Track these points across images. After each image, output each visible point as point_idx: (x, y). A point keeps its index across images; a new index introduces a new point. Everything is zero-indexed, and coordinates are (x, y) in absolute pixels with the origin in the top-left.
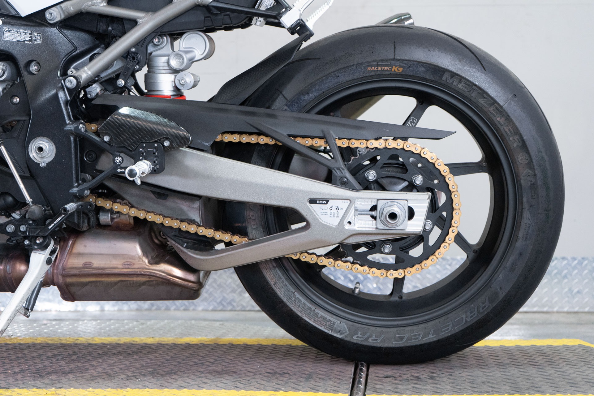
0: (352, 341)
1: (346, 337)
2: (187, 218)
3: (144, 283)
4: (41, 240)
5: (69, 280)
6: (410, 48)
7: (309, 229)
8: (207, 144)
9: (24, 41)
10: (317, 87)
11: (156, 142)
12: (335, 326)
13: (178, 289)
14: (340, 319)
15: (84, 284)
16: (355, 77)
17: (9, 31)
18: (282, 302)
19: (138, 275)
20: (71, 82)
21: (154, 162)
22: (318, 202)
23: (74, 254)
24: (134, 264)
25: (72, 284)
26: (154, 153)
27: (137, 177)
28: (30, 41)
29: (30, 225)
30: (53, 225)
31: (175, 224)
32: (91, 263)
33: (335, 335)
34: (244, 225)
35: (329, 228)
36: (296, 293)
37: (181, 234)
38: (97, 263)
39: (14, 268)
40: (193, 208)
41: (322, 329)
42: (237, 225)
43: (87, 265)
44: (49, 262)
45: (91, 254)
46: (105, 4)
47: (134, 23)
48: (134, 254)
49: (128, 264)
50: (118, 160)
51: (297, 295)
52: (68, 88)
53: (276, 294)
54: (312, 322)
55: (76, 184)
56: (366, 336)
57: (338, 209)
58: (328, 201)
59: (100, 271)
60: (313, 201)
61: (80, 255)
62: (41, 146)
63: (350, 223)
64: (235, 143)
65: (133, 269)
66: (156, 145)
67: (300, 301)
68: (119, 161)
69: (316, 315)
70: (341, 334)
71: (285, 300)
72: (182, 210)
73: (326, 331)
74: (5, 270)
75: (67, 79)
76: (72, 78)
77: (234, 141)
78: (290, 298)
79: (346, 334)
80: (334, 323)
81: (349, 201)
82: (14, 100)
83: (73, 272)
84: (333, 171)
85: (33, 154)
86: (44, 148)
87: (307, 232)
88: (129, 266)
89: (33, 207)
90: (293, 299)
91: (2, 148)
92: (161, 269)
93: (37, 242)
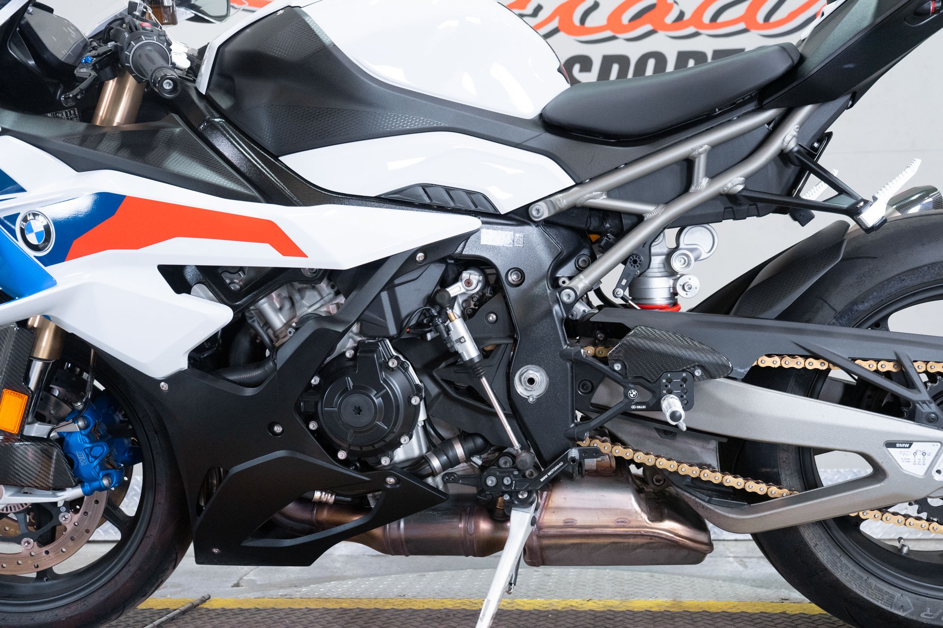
0: (920, 620)
1: (911, 614)
2: (700, 461)
3: (642, 546)
4: (526, 495)
5: (546, 542)
7: (883, 480)
8: (742, 371)
9: (504, 245)
10: (875, 294)
11: (684, 371)
12: (895, 600)
13: (684, 553)
14: (901, 591)
15: (563, 547)
16: (925, 280)
18: (825, 569)
19: (635, 536)
20: (569, 296)
21: (682, 397)
22: (898, 445)
23: (551, 508)
24: (630, 522)
25: (549, 547)
26: (681, 386)
27: (681, 421)
28: (510, 244)
29: (515, 476)
30: (546, 476)
31: (694, 472)
32: (573, 521)
33: (896, 612)
34: (775, 470)
35: (913, 478)
36: (842, 558)
37: (697, 484)
38: (582, 520)
39: (477, 527)
40: (708, 449)
41: (879, 604)
42: (764, 470)
43: (569, 524)
44: (533, 522)
45: (573, 509)
46: (605, 197)
47: (639, 219)
48: (630, 508)
49: (622, 523)
50: (632, 393)
51: (844, 560)
52: (564, 303)
53: (818, 559)
54: (865, 596)
55: (573, 425)
56: (938, 614)
57: (924, 454)
58: (911, 445)
59: (587, 531)
60: (891, 445)
61: (559, 509)
62: (531, 376)
63: (939, 472)
64: (775, 368)
65: (630, 528)
66: (684, 375)
67: (848, 568)
68: (634, 395)
69: (870, 585)
70: (904, 611)
71: (829, 566)
72: (693, 452)
73: (884, 607)
74: (466, 530)
75: (563, 292)
76: (568, 290)
77: (773, 366)
78: (835, 564)
79: (910, 611)
80: (892, 597)
81: (939, 444)
82: (491, 318)
83: (553, 531)
84: (918, 405)
85: (521, 389)
86: (535, 378)
87: (882, 484)
88: (623, 524)
89: (523, 455)
90: (839, 565)
91: (484, 381)
92: (666, 528)
93: (520, 497)
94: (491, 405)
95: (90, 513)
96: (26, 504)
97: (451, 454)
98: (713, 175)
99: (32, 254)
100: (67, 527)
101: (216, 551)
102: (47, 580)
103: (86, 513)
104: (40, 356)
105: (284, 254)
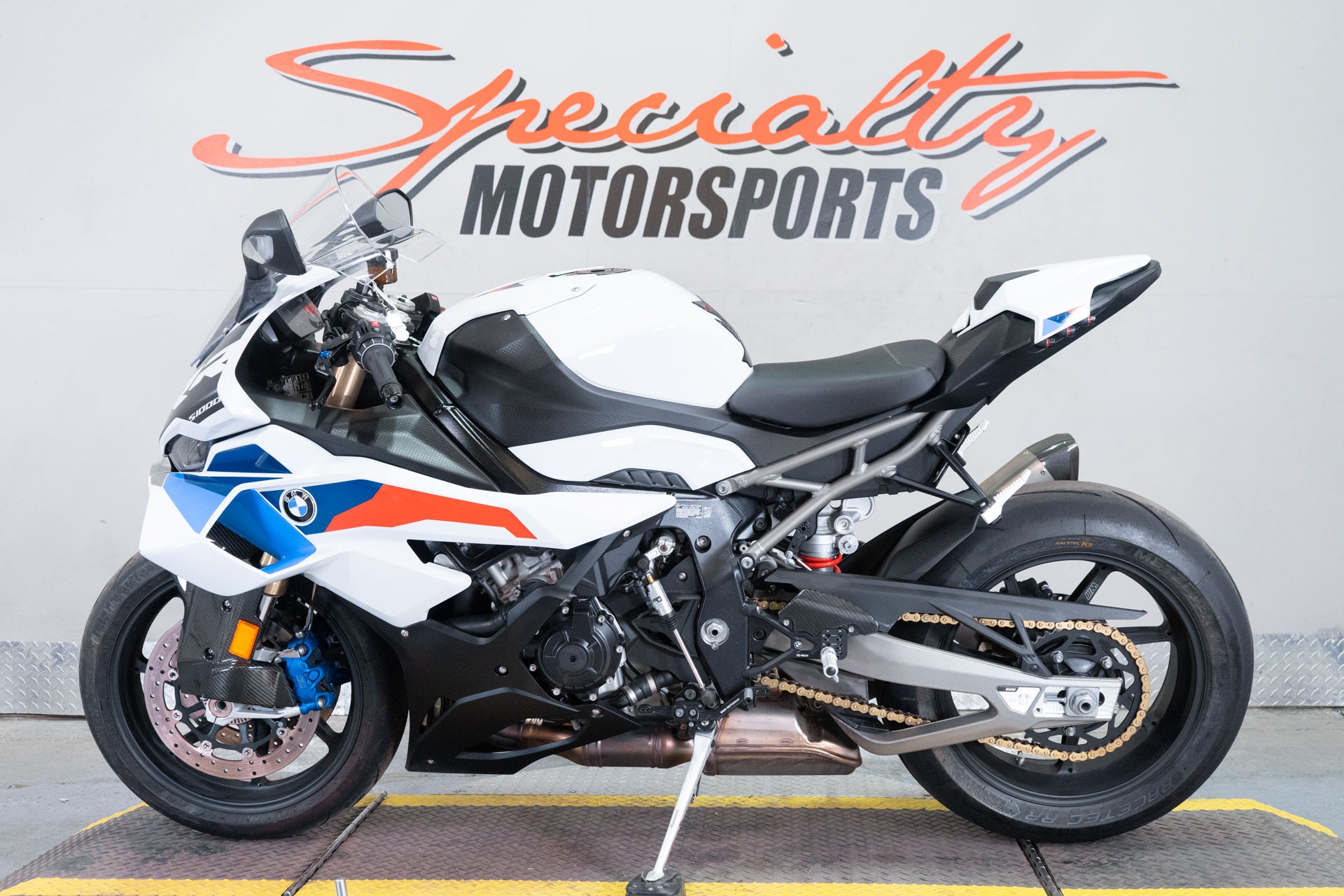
0: (1024, 821)
1: (1017, 816)
2: (853, 693)
3: (802, 761)
4: (707, 723)
5: (722, 758)
6: (1101, 522)
7: (995, 716)
8: (888, 626)
9: (695, 516)
10: (1001, 560)
11: (840, 628)
12: (1006, 805)
13: (838, 766)
14: (1012, 798)
15: (736, 762)
16: (1042, 551)
17: (681, 507)
18: (951, 780)
19: (796, 753)
20: (748, 563)
21: (838, 648)
22: (1007, 689)
23: (727, 729)
24: (793, 741)
25: (723, 762)
26: (838, 640)
27: (836, 675)
28: (700, 515)
29: (700, 709)
30: (725, 709)
31: (846, 704)
32: (745, 740)
33: (1006, 815)
34: (914, 700)
35: (1017, 715)
37: (848, 713)
38: (752, 739)
39: (664, 745)
40: (860, 683)
41: (992, 808)
42: (905, 699)
43: (741, 743)
44: (713, 744)
45: (745, 731)
46: (780, 478)
47: (807, 496)
48: (793, 730)
49: (786, 742)
50: (797, 645)
51: (967, 773)
52: (744, 569)
53: (945, 772)
54: (981, 801)
55: (748, 667)
56: (1039, 816)
57: (1027, 696)
58: (1017, 689)
59: (757, 749)
60: (1001, 689)
61: (733, 731)
62: (715, 629)
63: (1038, 710)
64: (915, 622)
65: (792, 747)
66: (840, 631)
67: (969, 778)
68: (799, 646)
69: (986, 793)
70: (1012, 814)
71: (954, 778)
72: (847, 686)
73: (997, 811)
74: (654, 747)
75: (743, 559)
76: (747, 558)
77: (914, 621)
78: (958, 776)
79: (1017, 814)
80: (1004, 802)
81: (1039, 689)
82: (681, 577)
83: (727, 749)
84: (1024, 658)
85: (706, 638)
86: (718, 630)
87: (994, 719)
88: (786, 743)
89: (707, 693)
90: (962, 776)
91: (676, 632)
92: (823, 747)
93: (703, 724)
94: (680, 650)
95: (304, 730)
96: (245, 719)
97: (645, 687)
98: (870, 461)
99: (293, 523)
100: (284, 740)
101: (431, 762)
102: (260, 786)
103: (300, 730)
104: (271, 593)
105: (517, 536)
